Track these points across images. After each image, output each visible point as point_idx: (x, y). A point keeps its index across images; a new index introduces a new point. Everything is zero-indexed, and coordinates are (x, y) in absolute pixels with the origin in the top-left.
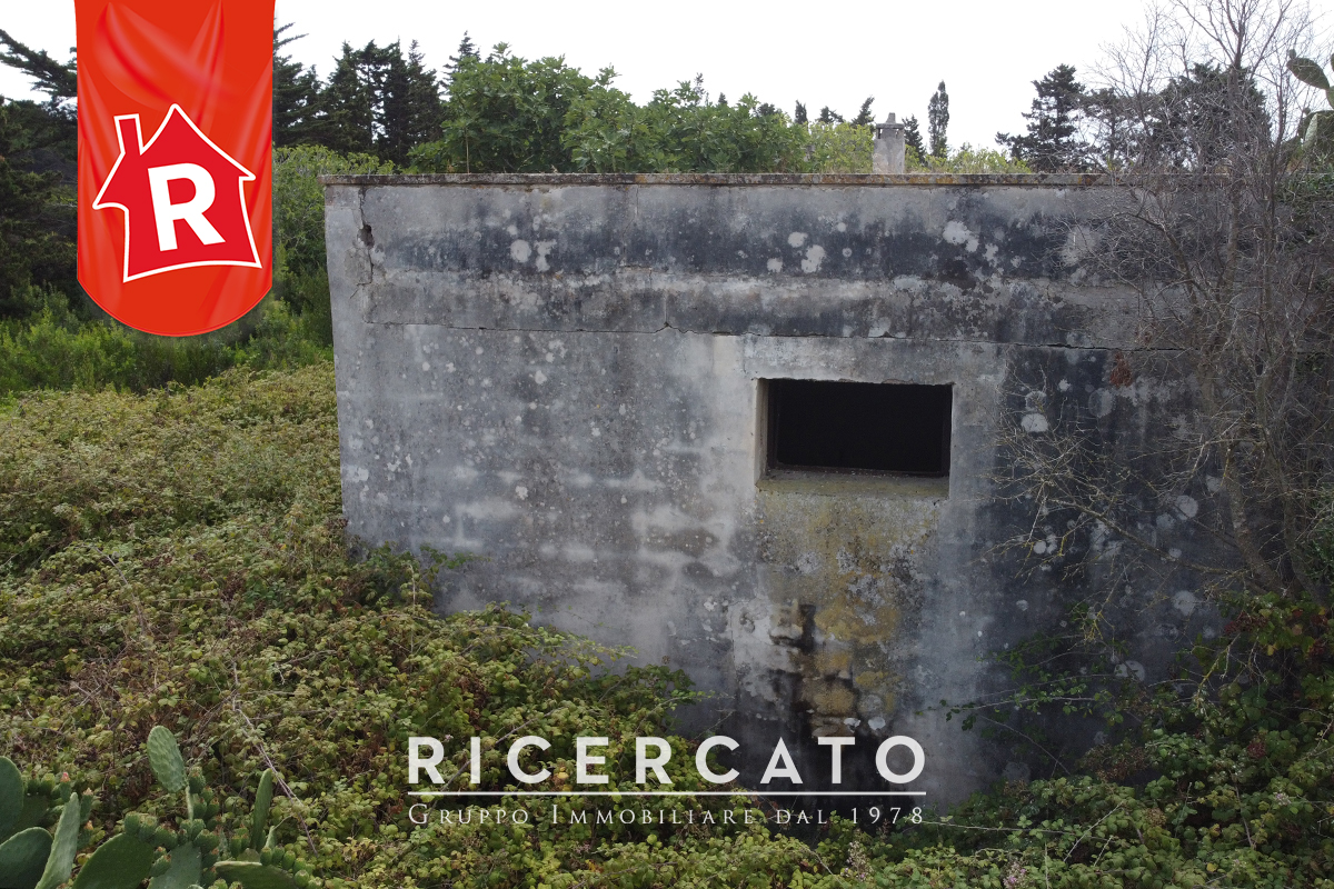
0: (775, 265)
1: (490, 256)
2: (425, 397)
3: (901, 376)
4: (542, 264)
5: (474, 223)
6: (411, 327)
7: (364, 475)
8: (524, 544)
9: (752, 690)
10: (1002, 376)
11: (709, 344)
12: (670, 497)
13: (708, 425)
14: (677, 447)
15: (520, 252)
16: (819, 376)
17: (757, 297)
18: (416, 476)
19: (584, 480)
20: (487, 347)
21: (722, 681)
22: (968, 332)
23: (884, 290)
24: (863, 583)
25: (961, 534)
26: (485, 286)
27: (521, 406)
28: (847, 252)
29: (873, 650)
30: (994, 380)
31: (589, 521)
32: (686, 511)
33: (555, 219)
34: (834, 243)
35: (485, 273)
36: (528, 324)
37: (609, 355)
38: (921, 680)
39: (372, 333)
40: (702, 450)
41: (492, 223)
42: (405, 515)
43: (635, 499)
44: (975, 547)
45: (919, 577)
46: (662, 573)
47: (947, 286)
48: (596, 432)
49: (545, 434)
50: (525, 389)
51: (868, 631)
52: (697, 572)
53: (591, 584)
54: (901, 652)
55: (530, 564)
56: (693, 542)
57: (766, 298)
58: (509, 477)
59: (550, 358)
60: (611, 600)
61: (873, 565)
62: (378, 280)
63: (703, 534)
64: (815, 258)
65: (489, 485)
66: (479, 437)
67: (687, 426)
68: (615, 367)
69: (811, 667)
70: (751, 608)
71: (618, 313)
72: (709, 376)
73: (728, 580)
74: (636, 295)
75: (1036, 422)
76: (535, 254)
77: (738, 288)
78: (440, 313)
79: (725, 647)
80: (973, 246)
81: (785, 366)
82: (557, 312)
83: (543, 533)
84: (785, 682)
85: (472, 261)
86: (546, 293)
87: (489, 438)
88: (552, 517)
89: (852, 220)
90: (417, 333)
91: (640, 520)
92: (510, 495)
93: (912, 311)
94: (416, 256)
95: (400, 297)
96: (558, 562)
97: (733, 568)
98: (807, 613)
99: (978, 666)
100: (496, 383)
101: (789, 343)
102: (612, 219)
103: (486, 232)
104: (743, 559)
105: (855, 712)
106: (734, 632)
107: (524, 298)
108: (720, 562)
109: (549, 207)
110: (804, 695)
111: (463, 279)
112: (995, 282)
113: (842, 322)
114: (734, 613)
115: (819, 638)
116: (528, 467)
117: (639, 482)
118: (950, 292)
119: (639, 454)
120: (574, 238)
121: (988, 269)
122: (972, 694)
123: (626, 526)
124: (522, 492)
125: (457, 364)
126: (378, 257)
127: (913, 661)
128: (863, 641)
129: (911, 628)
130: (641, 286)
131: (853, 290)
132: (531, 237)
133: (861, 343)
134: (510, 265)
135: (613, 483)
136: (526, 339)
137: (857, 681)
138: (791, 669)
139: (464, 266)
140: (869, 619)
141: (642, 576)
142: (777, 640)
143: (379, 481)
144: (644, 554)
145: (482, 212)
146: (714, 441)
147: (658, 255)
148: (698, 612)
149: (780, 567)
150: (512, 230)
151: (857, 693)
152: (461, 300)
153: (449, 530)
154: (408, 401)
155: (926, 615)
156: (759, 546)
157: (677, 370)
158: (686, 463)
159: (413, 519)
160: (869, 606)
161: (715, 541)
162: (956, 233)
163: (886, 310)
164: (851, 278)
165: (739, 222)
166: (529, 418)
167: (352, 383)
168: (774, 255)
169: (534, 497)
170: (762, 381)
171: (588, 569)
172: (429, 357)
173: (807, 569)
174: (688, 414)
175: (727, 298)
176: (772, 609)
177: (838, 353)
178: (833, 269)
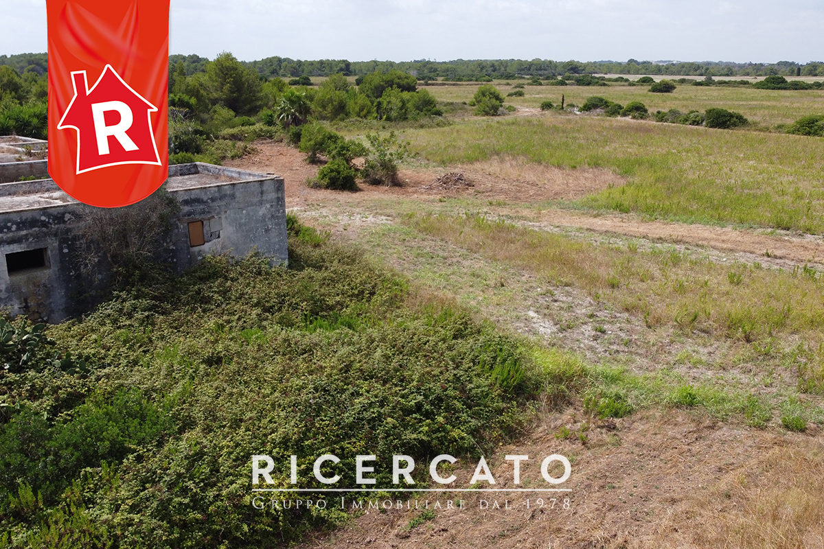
3: (37, 247)
10: (58, 243)
16: (20, 251)
17: (2, 238)
22: (49, 237)
23: (30, 231)
24: (37, 290)
25: (56, 275)
28: (21, 225)
29: (42, 303)
30: (56, 244)
34: (18, 224)
44: (59, 277)
45: (48, 286)
51: (40, 300)
54: (48, 302)
57: (4, 237)
61: (39, 286)
64: (14, 227)
70: (12, 303)
73: (6, 299)
75: (66, 251)
80: (47, 220)
81: (11, 250)
89: (21, 219)
93: (37, 234)
97: (6, 296)
98: (26, 300)
99: (64, 300)
101: (11, 245)
104: (9, 293)
105: (40, 318)
108: (3, 295)
112: (53, 226)
113: (22, 239)
114: (9, 305)
115: (29, 305)
118: (44, 229)
121: (51, 224)
122: (64, 306)
127: (51, 303)
129: (49, 296)
131: (24, 232)
133: (27, 242)
137: (39, 311)
140: (40, 297)
142: (20, 308)
149: (18, 292)
151: (39, 313)
155: (52, 293)
156: (12, 289)
160: (39, 295)
162: (43, 218)
163: (32, 235)
164: (23, 230)
168: (5, 228)
170: (6, 255)
173: (24, 291)
176: (18, 302)
177: (22, 245)
178: (19, 229)
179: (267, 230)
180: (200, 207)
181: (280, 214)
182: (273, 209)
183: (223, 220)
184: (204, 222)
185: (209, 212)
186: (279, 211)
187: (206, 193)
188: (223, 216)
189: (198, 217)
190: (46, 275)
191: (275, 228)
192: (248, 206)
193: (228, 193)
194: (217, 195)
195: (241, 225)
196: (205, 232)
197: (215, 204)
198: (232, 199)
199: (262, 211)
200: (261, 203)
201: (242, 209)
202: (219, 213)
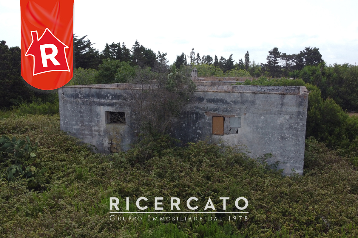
0: (106, 98)
1: (76, 96)
2: (69, 113)
3: (120, 111)
4: (82, 97)
5: (75, 92)
6: (68, 105)
7: (63, 123)
8: (81, 131)
9: (106, 149)
10: (130, 111)
11: (100, 107)
12: (96, 125)
13: (100, 117)
14: (97, 119)
15: (80, 96)
16: (112, 111)
17: (105, 102)
18: (69, 123)
19: (87, 123)
20: (76, 107)
21: (103, 148)
22: (126, 106)
23: (118, 101)
24: (117, 136)
25: (127, 130)
26: (76, 100)
27: (80, 114)
28: (114, 97)
29: (119, 144)
30: (129, 112)
31: (88, 128)
32: (98, 127)
33: (83, 92)
34: (112, 96)
35: (76, 98)
36: (81, 104)
37: (89, 108)
38: (124, 148)
39: (63, 105)
40: (100, 120)
41: (77, 92)
42: (67, 128)
43: (93, 126)
44: (129, 131)
45: (123, 135)
46: (96, 135)
47: (124, 101)
48: (88, 118)
49: (83, 118)
50: (80, 112)
51: (118, 142)
52: (99, 135)
53: (88, 136)
54: (121, 144)
55: (81, 134)
56: (99, 131)
58: (79, 123)
59: (83, 108)
60: (90, 138)
61: (118, 133)
62: (64, 99)
63: (100, 130)
64: (110, 97)
65: (77, 124)
66: (75, 118)
67: (98, 117)
68: (90, 110)
69: (112, 146)
70: (106, 139)
71: (90, 103)
72: (100, 111)
73: (103, 136)
74: (92, 101)
75: (134, 116)
76: (81, 96)
77: (103, 100)
78: (71, 103)
79: (103, 144)
81: (108, 110)
82: (84, 103)
83: (83, 130)
84: (109, 148)
85: (75, 97)
86: (83, 101)
87: (77, 118)
88: (84, 128)
89: (114, 93)
90: (69, 105)
91: (93, 128)
92: (79, 125)
93: (121, 103)
94: (68, 96)
95: (67, 101)
96: (84, 133)
98: (111, 140)
100: (77, 111)
101: (108, 107)
102: (89, 92)
103: (76, 93)
104: (104, 133)
106: (104, 142)
107: (80, 101)
108: (102, 133)
109: (83, 91)
110: (112, 150)
111: (73, 99)
112: (129, 100)
113: (114, 105)
114: (104, 140)
115: (113, 143)
116: (81, 122)
117: (93, 124)
119: (93, 120)
120: (85, 94)
123: (92, 129)
124: (80, 125)
125: (73, 109)
126: (64, 96)
127: (123, 145)
128: (118, 143)
129: (122, 141)
130: (93, 100)
131: (115, 101)
132: (81, 94)
133: (116, 107)
134: (79, 97)
135: (90, 124)
136: (81, 106)
138: (110, 147)
139: (74, 97)
140: (118, 140)
141: (94, 135)
142: (108, 143)
143: (64, 124)
144: (94, 132)
145: (76, 91)
146: (101, 119)
147: (94, 97)
148: (100, 140)
149: (108, 134)
150: (79, 93)
151: (117, 149)
152: (73, 101)
153: (72, 130)
154: (68, 114)
155: (124, 140)
156: (106, 131)
157: (97, 110)
158: (98, 121)
159: (68, 128)
160: (118, 139)
161: (101, 131)
162: (125, 95)
163: (118, 103)
164: (114, 100)
165: (103, 93)
166: (81, 115)
167: (61, 111)
168: (106, 97)
169: (81, 125)
170: (106, 112)
171: (88, 135)
172: (70, 108)
173: (111, 134)
174: (98, 115)
175: (102, 102)
176: (108, 139)
177: (113, 108)
178: (112, 99)
179: (283, 138)
180: (223, 106)
181: (299, 127)
182: (293, 121)
183: (242, 120)
184: (226, 119)
185: (231, 112)
186: (298, 124)
187: (230, 97)
188: (243, 117)
189: (221, 113)
190: (123, 128)
191: (292, 138)
192: (267, 113)
193: (249, 99)
194: (239, 99)
195: (258, 128)
196: (225, 126)
197: (237, 106)
198: (252, 105)
199: (280, 120)
200: (280, 113)
201: (261, 115)
202: (238, 114)
